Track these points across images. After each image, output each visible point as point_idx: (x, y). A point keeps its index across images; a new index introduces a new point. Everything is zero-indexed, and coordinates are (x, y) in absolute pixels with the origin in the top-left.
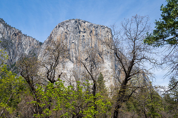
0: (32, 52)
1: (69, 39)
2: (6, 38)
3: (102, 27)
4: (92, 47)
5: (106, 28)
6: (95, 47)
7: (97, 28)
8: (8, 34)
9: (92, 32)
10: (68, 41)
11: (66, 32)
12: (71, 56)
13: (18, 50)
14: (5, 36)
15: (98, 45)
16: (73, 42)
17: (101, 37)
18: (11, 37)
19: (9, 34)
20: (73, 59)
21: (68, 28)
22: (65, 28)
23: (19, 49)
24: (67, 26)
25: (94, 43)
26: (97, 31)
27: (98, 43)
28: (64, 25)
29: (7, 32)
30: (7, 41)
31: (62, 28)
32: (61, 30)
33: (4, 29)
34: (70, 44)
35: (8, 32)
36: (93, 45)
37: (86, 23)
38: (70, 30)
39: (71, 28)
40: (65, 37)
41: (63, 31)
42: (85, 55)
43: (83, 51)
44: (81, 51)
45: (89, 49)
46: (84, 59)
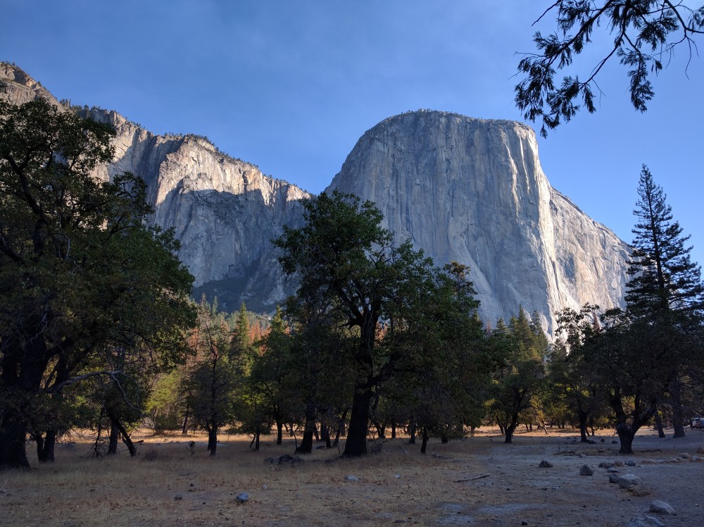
1: (403, 175)
2: (221, 191)
3: (505, 126)
4: (478, 192)
5: (517, 127)
6: (486, 193)
7: (488, 130)
8: (225, 180)
9: (472, 144)
11: (393, 156)
12: (414, 226)
14: (219, 186)
15: (496, 183)
16: (418, 181)
18: (235, 188)
19: (228, 179)
20: (421, 237)
21: (399, 144)
22: (390, 143)
24: (392, 134)
25: (484, 181)
26: (487, 139)
27: (495, 179)
28: (386, 132)
29: (222, 175)
31: (379, 144)
32: (378, 151)
33: (214, 167)
34: (410, 191)
35: (225, 175)
36: (481, 185)
37: (454, 120)
38: (403, 147)
39: (405, 139)
40: (391, 171)
41: (384, 153)
42: (460, 218)
43: (452, 207)
44: (446, 209)
45: (469, 199)
46: (456, 234)
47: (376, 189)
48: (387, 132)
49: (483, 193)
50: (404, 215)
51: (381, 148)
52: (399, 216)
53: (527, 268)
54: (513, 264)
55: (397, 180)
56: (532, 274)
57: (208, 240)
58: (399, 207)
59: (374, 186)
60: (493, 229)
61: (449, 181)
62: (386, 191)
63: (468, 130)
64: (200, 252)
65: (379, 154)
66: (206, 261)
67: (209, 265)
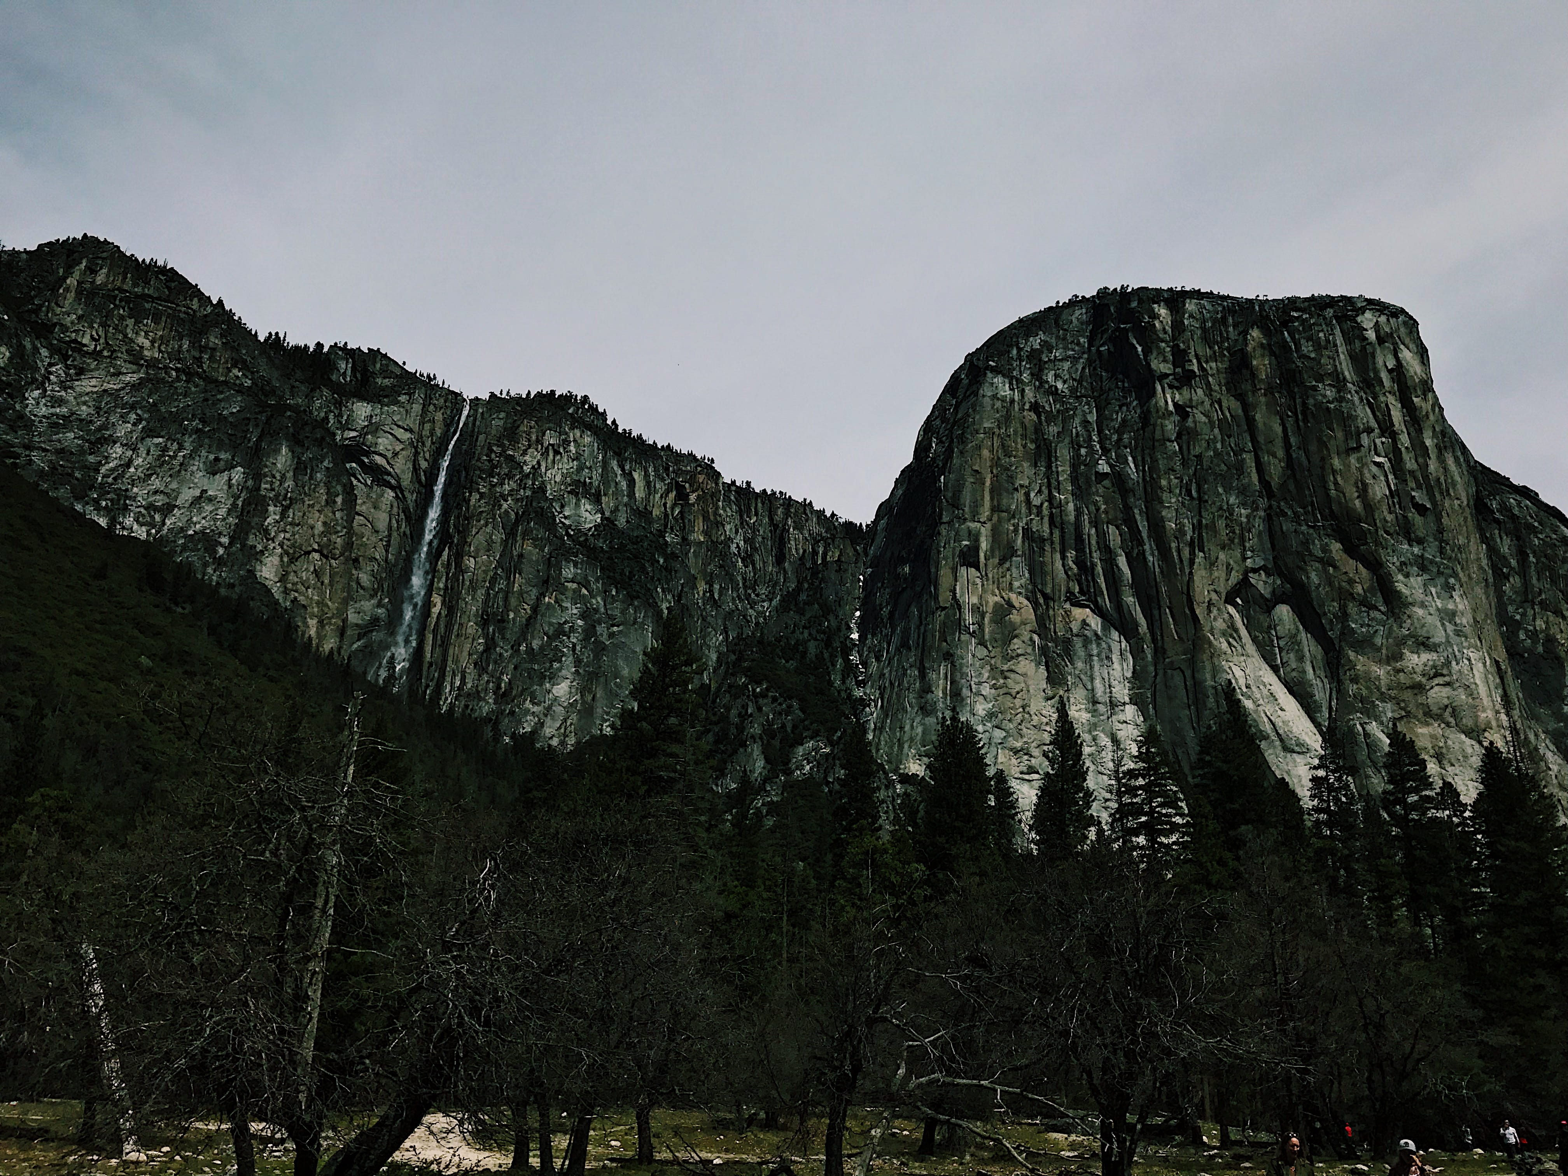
0: (803, 597)
1: (1064, 453)
2: (621, 521)
3: (1331, 311)
4: (1268, 486)
5: (1362, 311)
6: (1291, 484)
7: (1286, 324)
8: (631, 494)
9: (1244, 364)
10: (1064, 470)
11: (1035, 407)
12: (1099, 580)
13: (712, 595)
14: (616, 510)
15: (1315, 459)
16: (1103, 467)
17: (1330, 393)
18: (656, 512)
19: (640, 493)
21: (1050, 377)
22: (1026, 377)
23: (716, 587)
24: (1034, 356)
25: (1281, 453)
26: (1285, 345)
27: (1313, 447)
28: (1015, 350)
29: (624, 484)
30: (636, 541)
31: (998, 380)
32: (994, 397)
33: (605, 464)
34: (1081, 493)
35: (632, 483)
36: (1275, 469)
37: (1191, 306)
38: (1060, 385)
39: (1067, 365)
40: (1033, 446)
41: (1012, 401)
42: (1222, 556)
43: (1198, 527)
44: (1181, 531)
45: (1244, 505)
46: (1214, 596)
47: (992, 491)
48: (1020, 350)
49: (1283, 485)
50: (1071, 554)
51: (1005, 390)
52: (1058, 556)
53: (1418, 678)
54: (1380, 672)
55: (1049, 467)
56: (1438, 694)
57: (586, 639)
58: (1057, 533)
59: (988, 483)
60: (1314, 578)
61: (1185, 463)
62: (1020, 496)
63: (1231, 329)
64: (568, 669)
65: (998, 404)
66: (583, 690)
67: (589, 698)
